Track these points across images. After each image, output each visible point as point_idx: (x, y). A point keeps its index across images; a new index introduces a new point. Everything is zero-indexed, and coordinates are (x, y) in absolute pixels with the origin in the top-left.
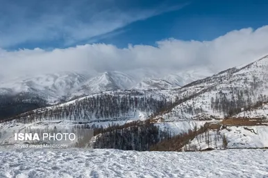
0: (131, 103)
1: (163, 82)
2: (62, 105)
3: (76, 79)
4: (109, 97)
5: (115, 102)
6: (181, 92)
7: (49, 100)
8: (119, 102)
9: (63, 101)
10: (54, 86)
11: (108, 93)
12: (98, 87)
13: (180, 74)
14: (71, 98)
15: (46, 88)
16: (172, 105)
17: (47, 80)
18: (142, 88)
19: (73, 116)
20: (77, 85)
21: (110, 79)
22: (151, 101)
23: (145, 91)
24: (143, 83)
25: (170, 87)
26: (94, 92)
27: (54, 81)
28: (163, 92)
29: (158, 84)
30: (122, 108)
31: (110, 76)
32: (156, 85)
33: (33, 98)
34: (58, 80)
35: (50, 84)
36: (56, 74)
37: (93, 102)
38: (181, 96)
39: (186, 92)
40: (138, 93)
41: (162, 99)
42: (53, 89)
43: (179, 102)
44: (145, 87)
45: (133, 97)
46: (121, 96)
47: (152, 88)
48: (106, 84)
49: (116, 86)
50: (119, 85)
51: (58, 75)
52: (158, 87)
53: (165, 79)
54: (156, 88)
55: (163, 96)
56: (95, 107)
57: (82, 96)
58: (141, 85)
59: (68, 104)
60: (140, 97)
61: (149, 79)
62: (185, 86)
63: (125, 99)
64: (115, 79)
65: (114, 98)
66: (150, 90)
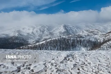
0: (77, 42)
1: (96, 31)
2: (37, 44)
3: (46, 29)
4: (65, 39)
5: (68, 42)
6: (106, 36)
7: (30, 41)
8: (70, 42)
9: (38, 42)
10: (33, 33)
11: (64, 37)
12: (58, 33)
13: (105, 25)
14: (42, 40)
15: (28, 34)
16: (101, 44)
17: (29, 29)
18: (84, 34)
20: (46, 32)
21: (66, 29)
22: (89, 41)
23: (85, 36)
24: (84, 31)
25: (100, 33)
26: (56, 36)
27: (33, 30)
28: (96, 36)
29: (93, 31)
30: (72, 45)
31: (65, 27)
32: (92, 32)
33: (21, 40)
34: (35, 30)
35: (30, 31)
36: (34, 26)
37: (56, 41)
38: (106, 39)
39: (109, 36)
40: (81, 37)
41: (95, 40)
42: (33, 35)
43: (105, 42)
44: (86, 33)
45: (79, 39)
46: (72, 38)
47: (90, 34)
48: (63, 32)
49: (69, 33)
50: (71, 32)
51: (35, 26)
52: (93, 33)
53: (97, 29)
54: (92, 34)
55: (96, 39)
56: (57, 45)
57: (49, 39)
58: (83, 32)
59: (41, 43)
60: (83, 39)
61: (88, 29)
62: (108, 33)
63: (74, 40)
64: (69, 29)
65: (68, 40)
66: (88, 35)
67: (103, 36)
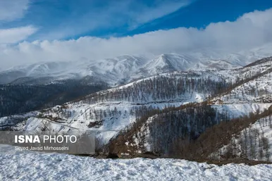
0: (187, 84)
1: (222, 63)
2: (121, 88)
3: (134, 63)
4: (165, 79)
5: (171, 84)
6: (243, 72)
7: (110, 83)
8: (175, 84)
9: (122, 84)
10: (114, 70)
11: (164, 75)
12: (155, 70)
13: (242, 52)
14: (130, 81)
15: (108, 72)
16: (232, 86)
17: (108, 64)
18: (200, 70)
19: (131, 97)
20: (135, 69)
21: (167, 61)
22: (209, 82)
23: (202, 72)
24: (200, 64)
25: (230, 67)
26: (151, 74)
27: (115, 65)
28: (222, 73)
29: (217, 64)
30: (178, 89)
31: (166, 58)
32: (214, 66)
33: (97, 82)
34: (117, 65)
35: (110, 68)
36: (116, 59)
37: (150, 83)
38: (243, 77)
39: (248, 72)
40: (195, 75)
41: (221, 80)
42: (114, 73)
43: (239, 82)
44: (203, 68)
45: (190, 78)
46: (178, 78)
47: (211, 69)
48: (162, 66)
49: (173, 68)
50: (176, 67)
51: (118, 60)
52: (217, 68)
53: (224, 59)
54: (214, 69)
55: (221, 77)
56: (152, 88)
57: (140, 79)
58: (198, 66)
59: (126, 86)
60: (197, 79)
61: (207, 60)
62: (247, 66)
63: (181, 81)
64: (172, 61)
65: (170, 80)
66: (208, 71)
67: (235, 72)
